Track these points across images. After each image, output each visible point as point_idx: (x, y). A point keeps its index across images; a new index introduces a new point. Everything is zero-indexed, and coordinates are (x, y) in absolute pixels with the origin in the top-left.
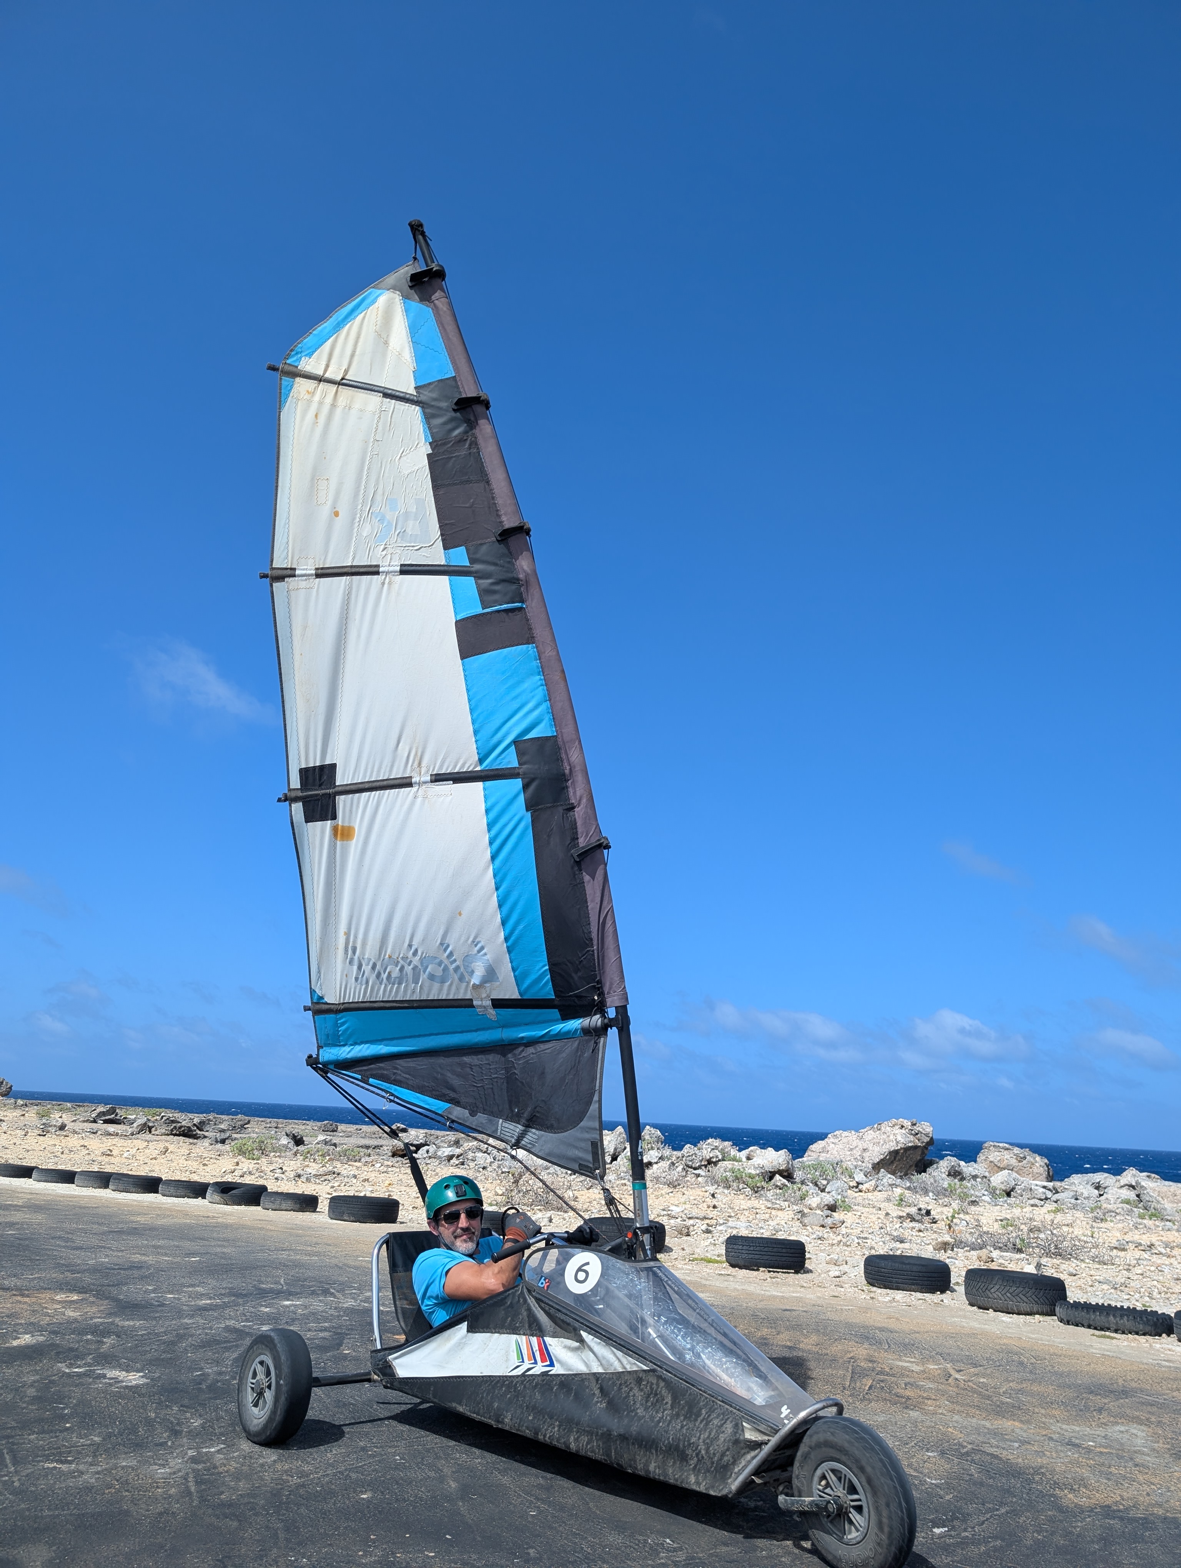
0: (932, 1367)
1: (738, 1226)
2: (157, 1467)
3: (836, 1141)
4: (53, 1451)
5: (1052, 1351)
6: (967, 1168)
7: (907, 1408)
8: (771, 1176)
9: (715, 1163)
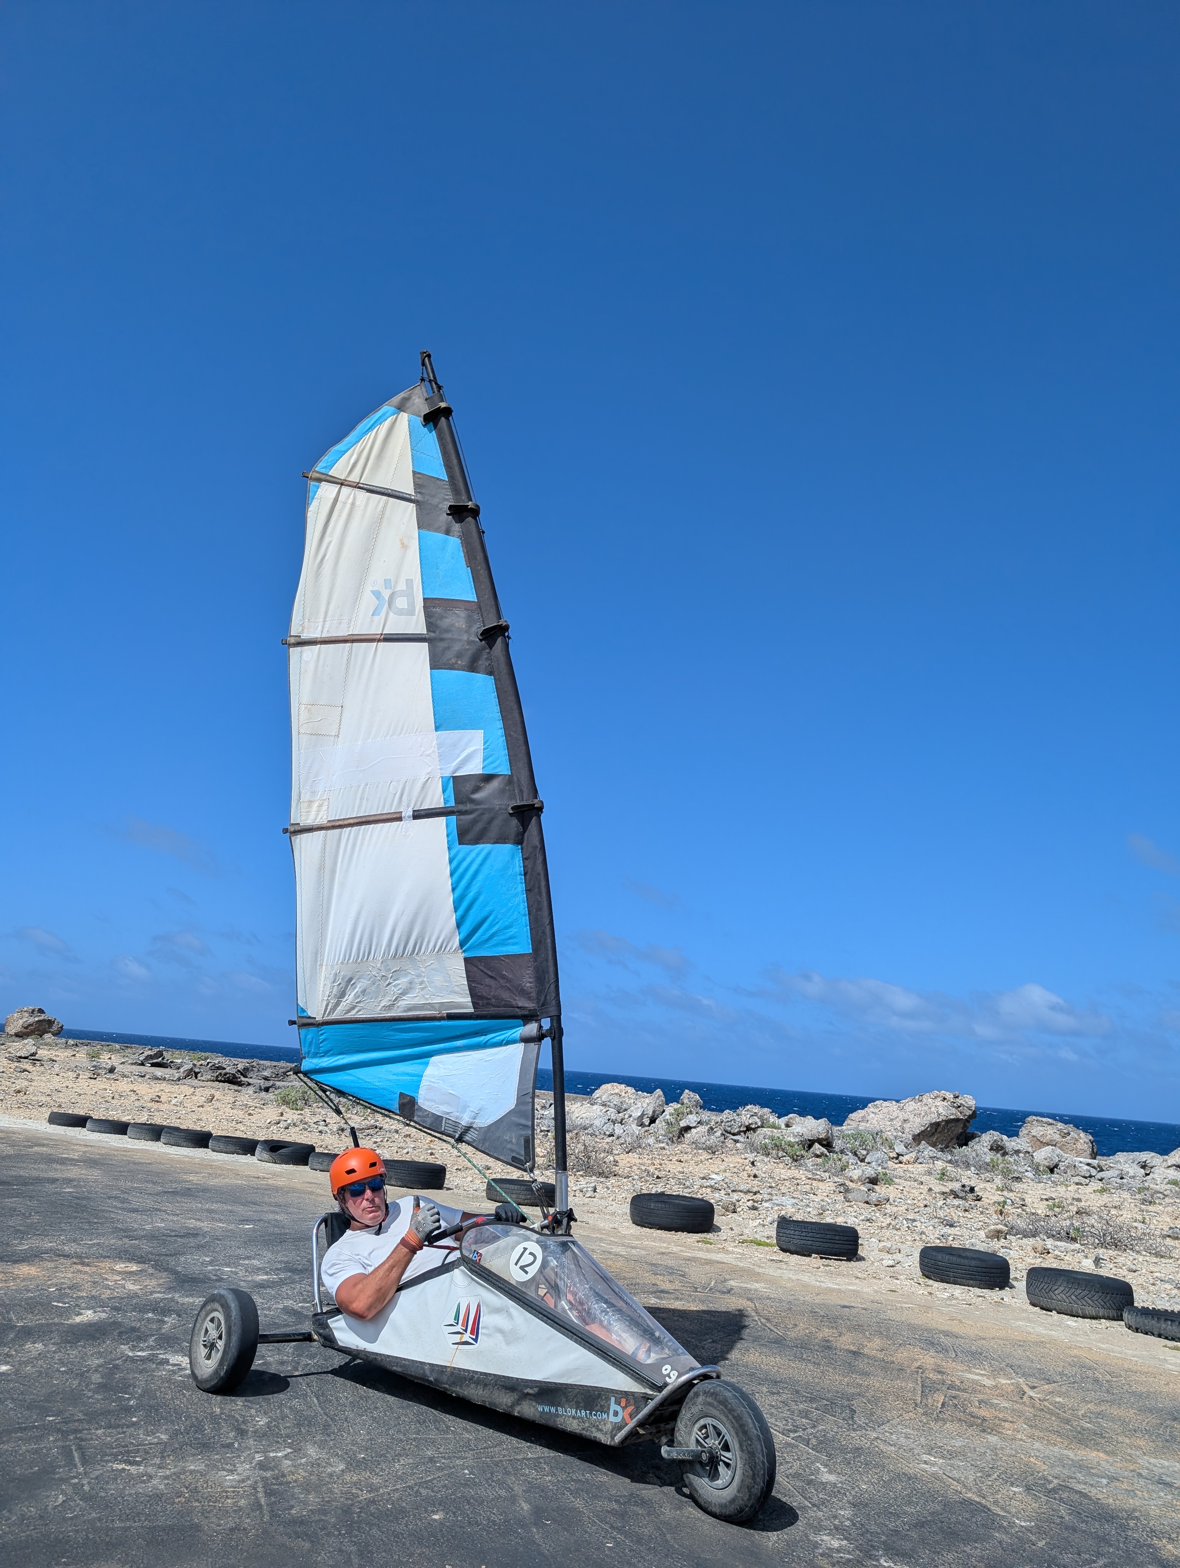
0: (1004, 1382)
2: (225, 1473)
3: (876, 1111)
4: (121, 1449)
5: (1126, 1366)
6: (1011, 1144)
7: (984, 1431)
8: (810, 1144)
9: (754, 1130)
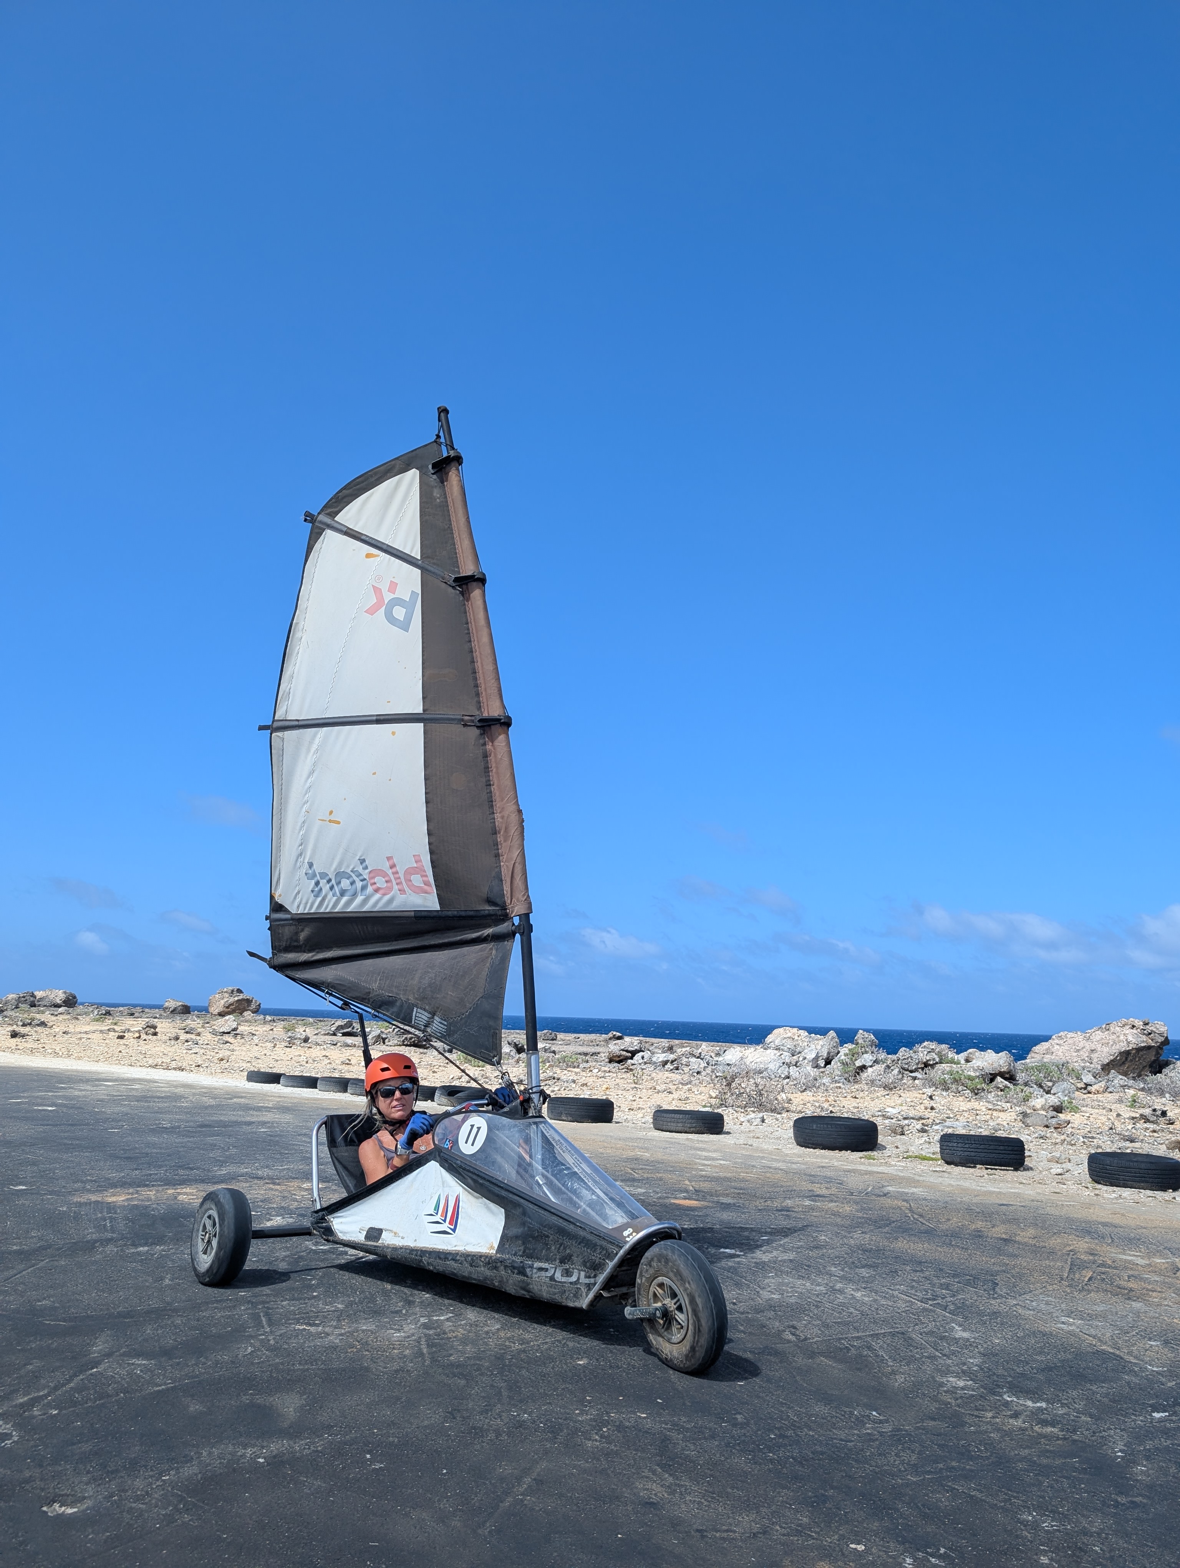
0: (1159, 1261)
1: (955, 1126)
2: (393, 1332)
3: (1061, 1042)
4: (303, 1315)
7: (1129, 1299)
8: (992, 1078)
9: (932, 1066)
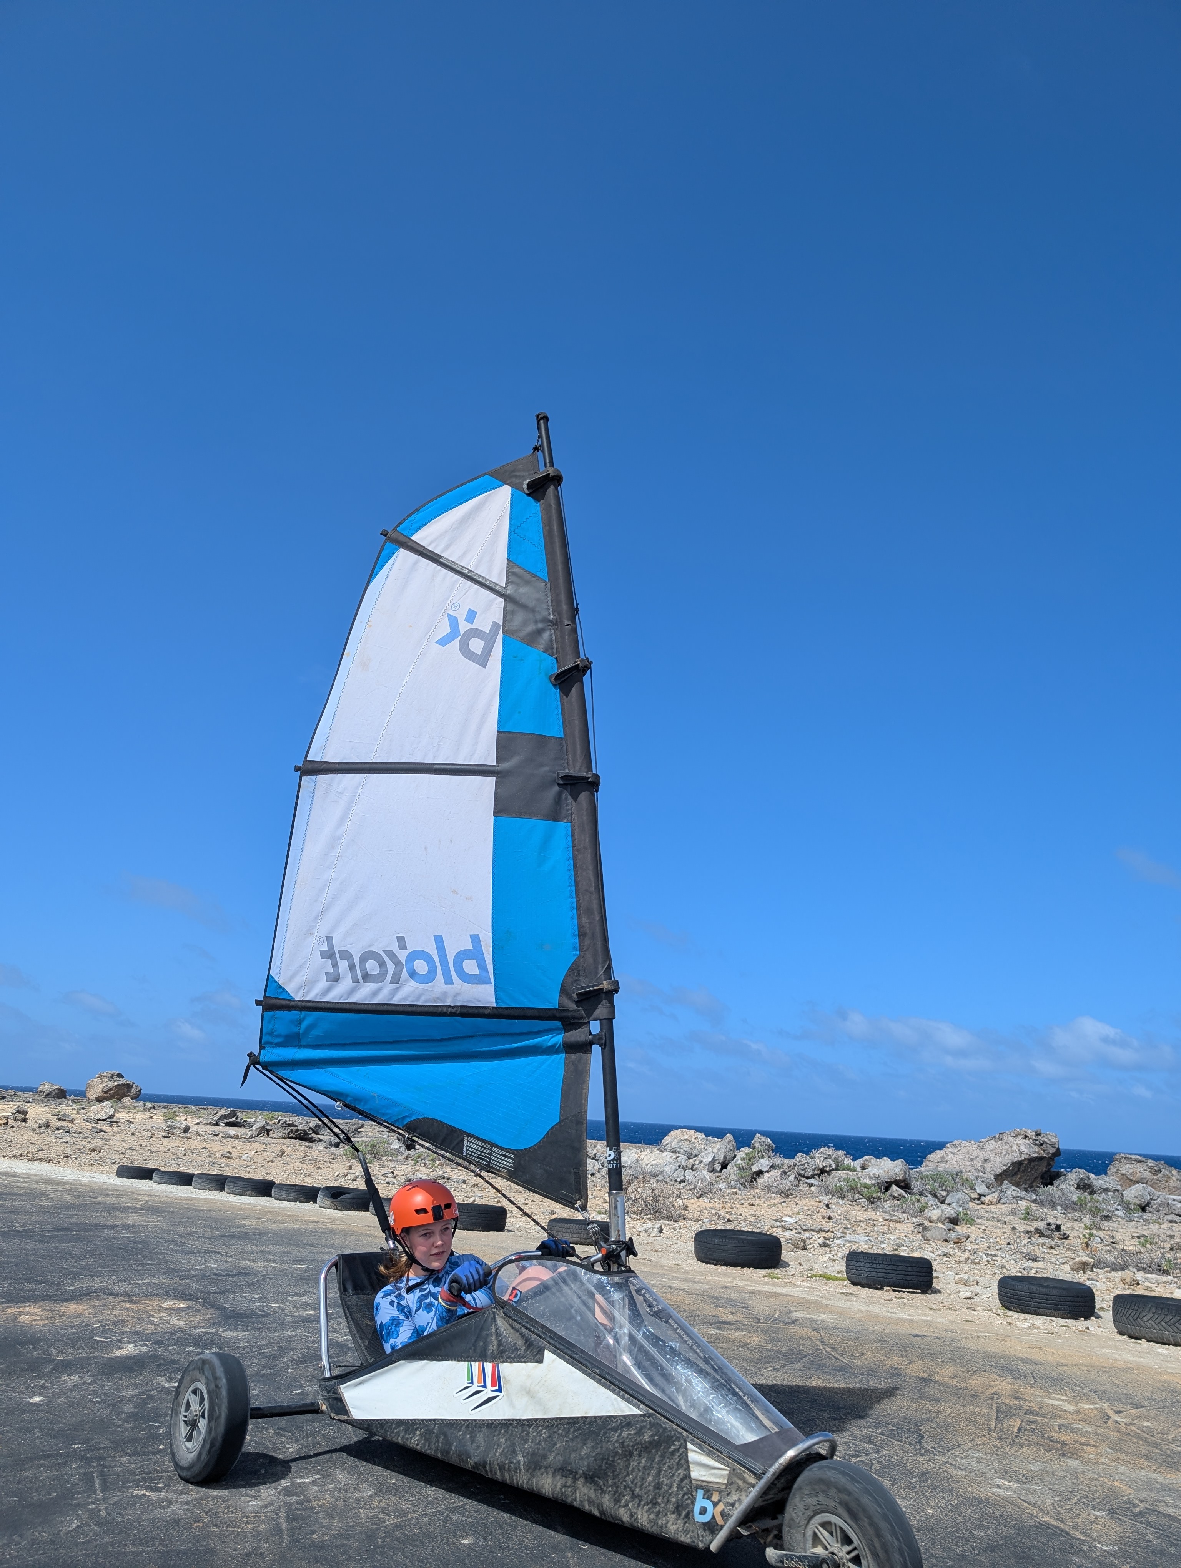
0: (1087, 1407)
1: (857, 1240)
2: (248, 1499)
3: (955, 1150)
4: (144, 1476)
6: (1098, 1182)
7: (1064, 1455)
8: (887, 1186)
9: (829, 1173)
